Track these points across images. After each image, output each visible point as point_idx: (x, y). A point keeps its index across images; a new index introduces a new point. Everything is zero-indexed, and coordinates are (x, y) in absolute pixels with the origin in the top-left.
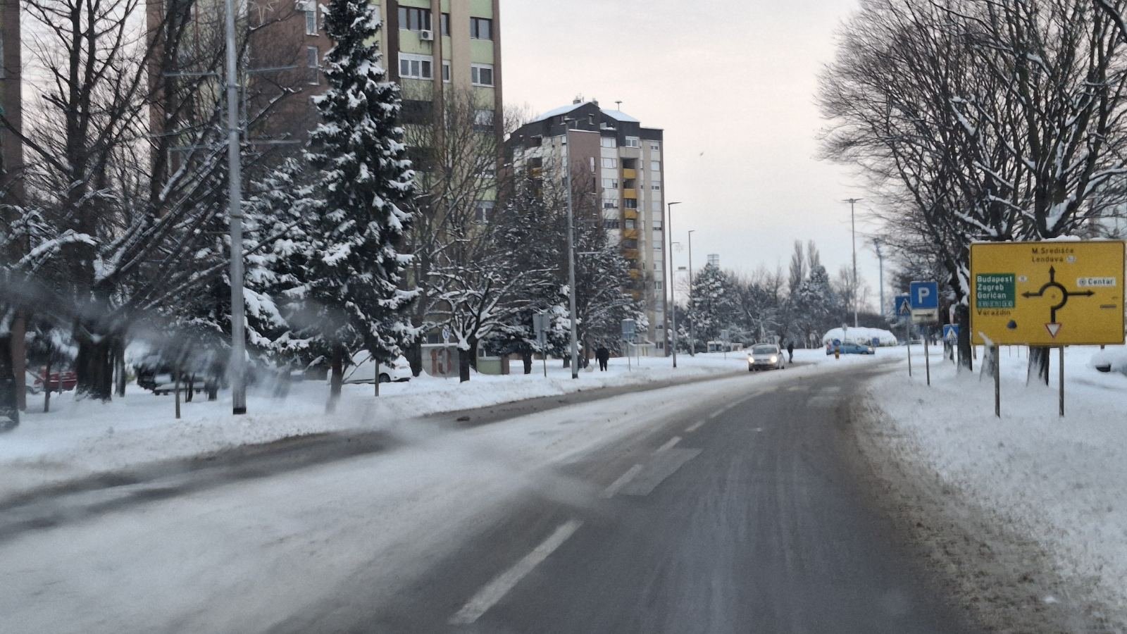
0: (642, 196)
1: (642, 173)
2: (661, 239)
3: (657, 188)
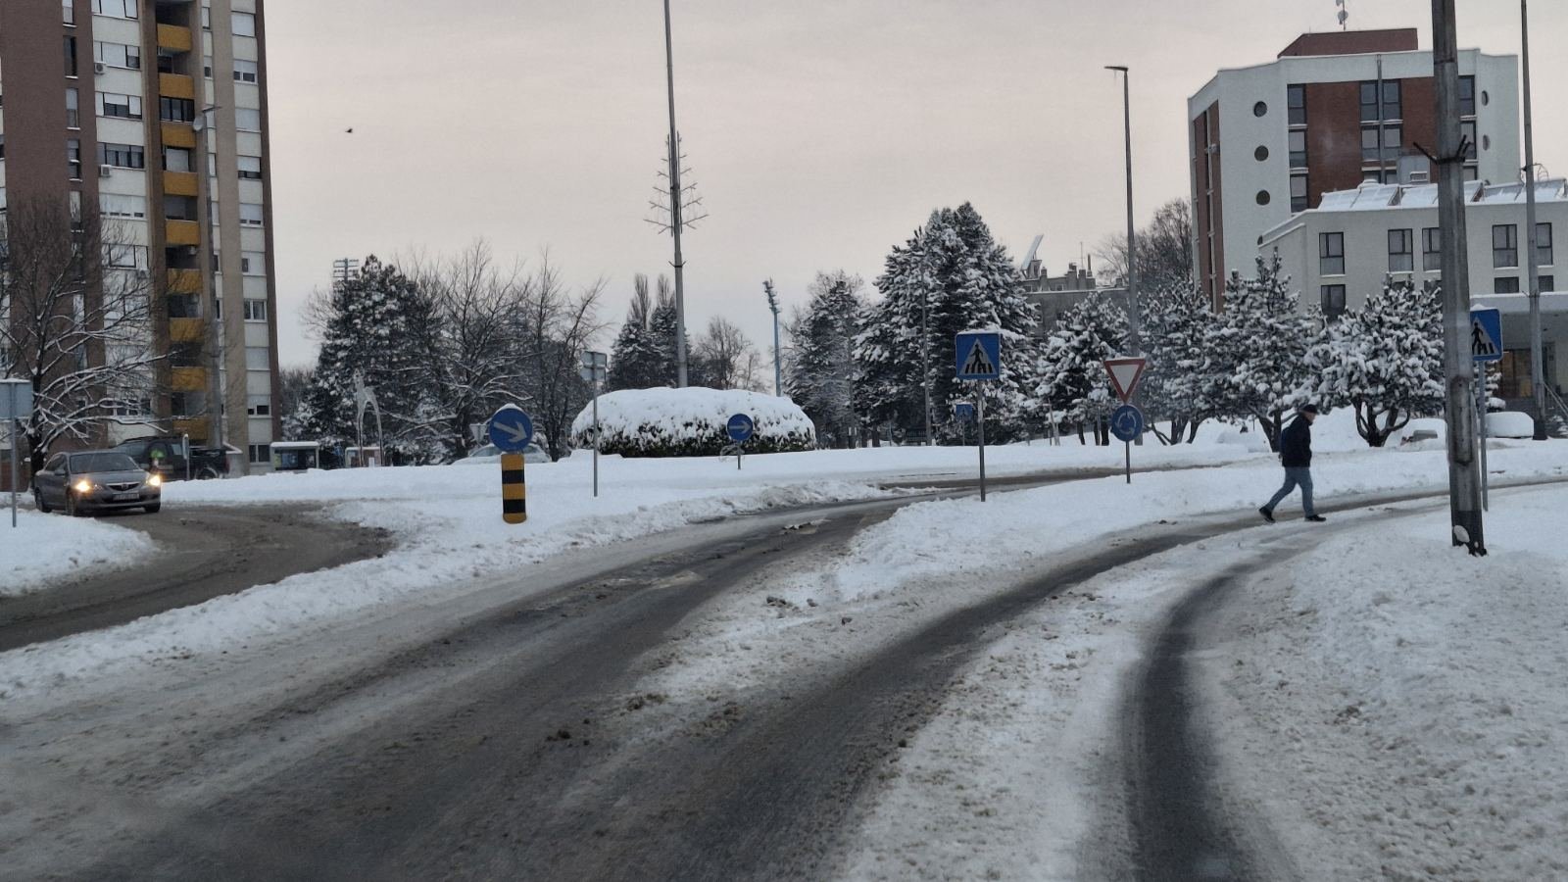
0: (208, 94)
1: (206, 40)
2: (259, 200)
3: (248, 77)
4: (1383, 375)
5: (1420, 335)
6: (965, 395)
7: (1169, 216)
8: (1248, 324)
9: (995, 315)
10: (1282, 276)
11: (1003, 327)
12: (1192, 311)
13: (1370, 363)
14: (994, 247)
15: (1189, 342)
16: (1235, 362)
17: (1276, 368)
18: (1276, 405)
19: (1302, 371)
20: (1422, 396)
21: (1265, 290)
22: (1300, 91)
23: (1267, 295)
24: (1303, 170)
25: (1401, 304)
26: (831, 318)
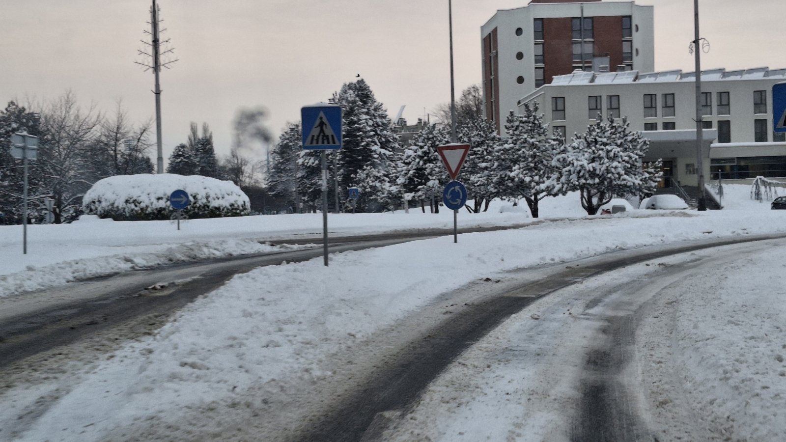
4: (598, 172)
5: (619, 149)
6: (358, 185)
7: (469, 93)
8: (518, 142)
9: (377, 141)
10: (539, 114)
11: (381, 147)
12: (486, 135)
13: (591, 165)
14: (376, 104)
15: (485, 153)
16: (512, 164)
17: (536, 168)
18: (536, 190)
19: (552, 169)
20: (621, 185)
21: (529, 122)
22: (540, 22)
23: (530, 125)
24: (542, 65)
25: (608, 131)
26: (291, 144)
